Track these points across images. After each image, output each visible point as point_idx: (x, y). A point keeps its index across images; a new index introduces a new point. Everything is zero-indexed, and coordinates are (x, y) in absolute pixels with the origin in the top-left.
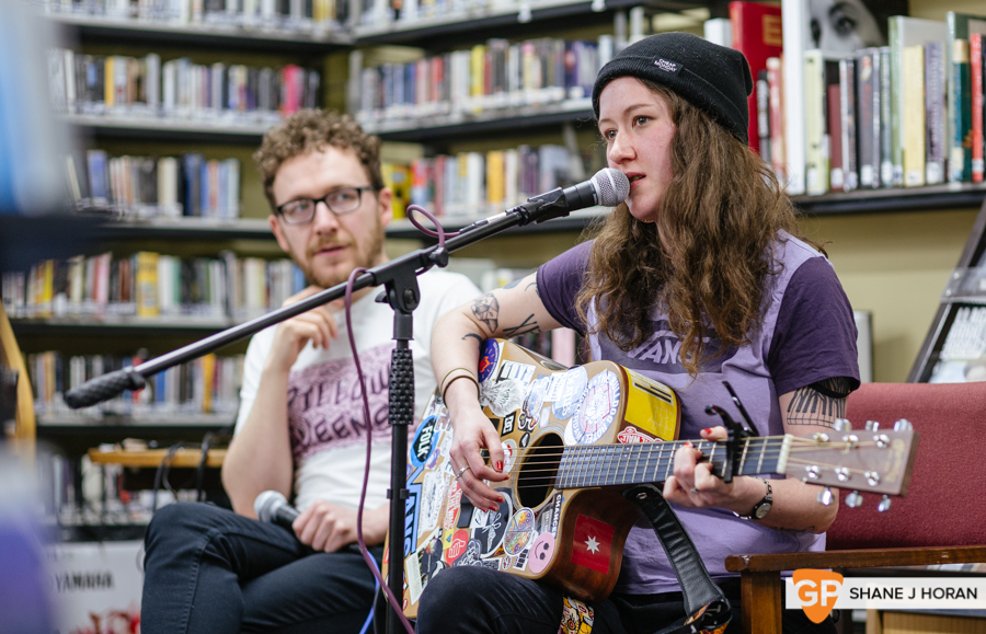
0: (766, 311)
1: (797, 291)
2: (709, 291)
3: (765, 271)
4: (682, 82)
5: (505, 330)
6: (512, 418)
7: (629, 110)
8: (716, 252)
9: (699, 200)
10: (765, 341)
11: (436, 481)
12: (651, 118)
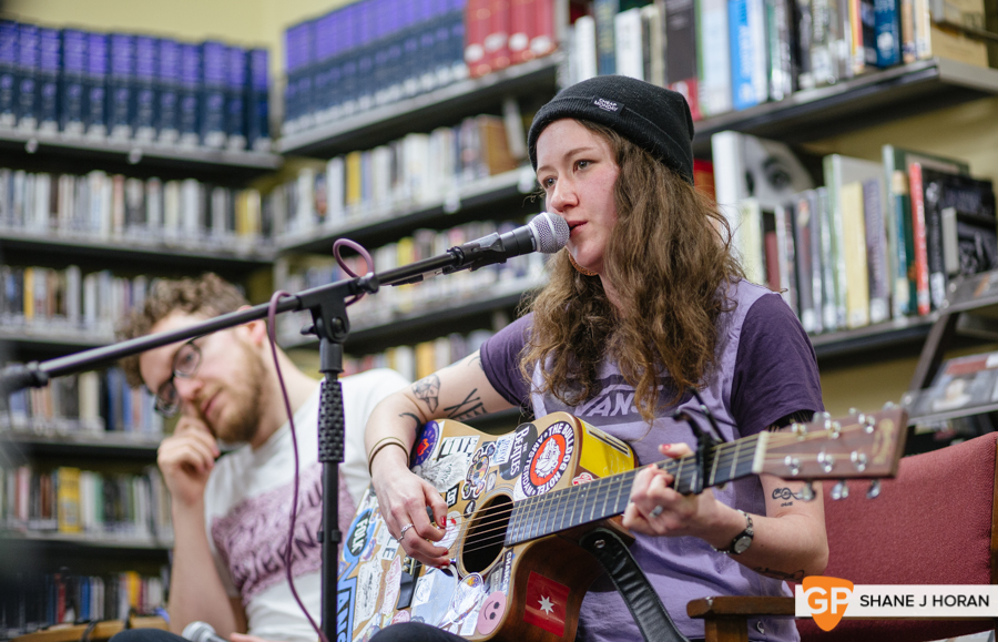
0: (723, 348)
1: (754, 326)
2: (662, 332)
3: (719, 310)
4: (624, 122)
5: (446, 410)
6: (455, 491)
7: (570, 154)
8: (668, 291)
9: (648, 238)
10: (725, 381)
11: (372, 570)
12: (593, 162)
